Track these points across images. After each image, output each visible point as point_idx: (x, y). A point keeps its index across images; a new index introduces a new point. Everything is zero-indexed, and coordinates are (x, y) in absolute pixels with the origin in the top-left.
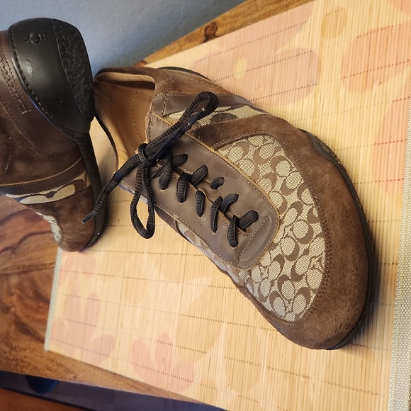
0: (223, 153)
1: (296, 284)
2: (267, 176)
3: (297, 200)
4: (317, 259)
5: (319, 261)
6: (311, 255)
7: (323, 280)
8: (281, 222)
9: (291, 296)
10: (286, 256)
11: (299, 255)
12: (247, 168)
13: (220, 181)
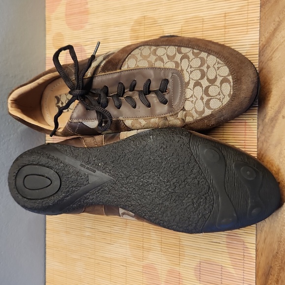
0: (125, 68)
1: (216, 84)
2: (156, 60)
3: (181, 55)
4: (217, 63)
5: (218, 63)
6: (211, 66)
7: (228, 67)
8: (182, 70)
9: (218, 90)
10: (199, 79)
11: (206, 72)
12: (143, 64)
13: (134, 83)
